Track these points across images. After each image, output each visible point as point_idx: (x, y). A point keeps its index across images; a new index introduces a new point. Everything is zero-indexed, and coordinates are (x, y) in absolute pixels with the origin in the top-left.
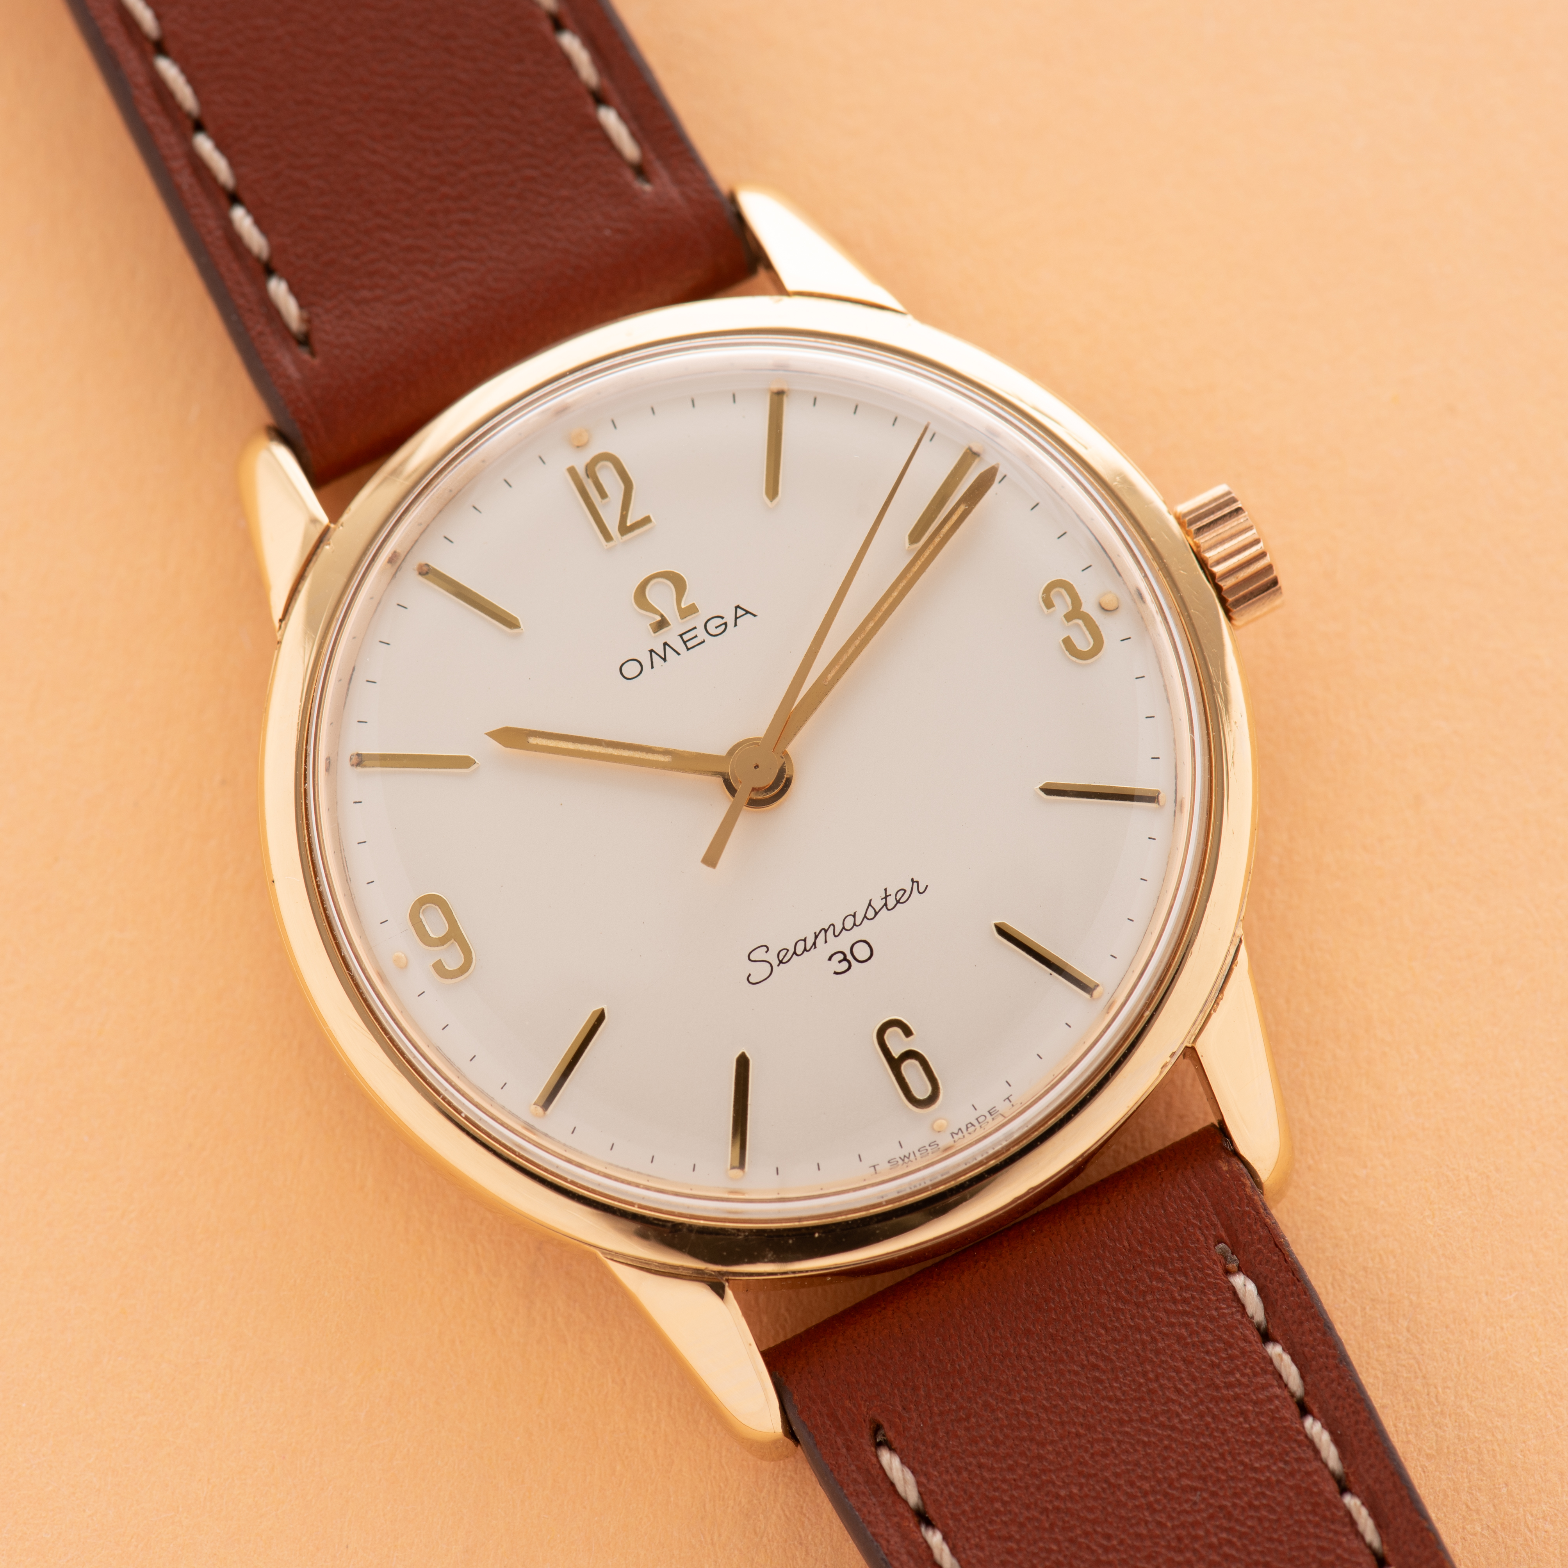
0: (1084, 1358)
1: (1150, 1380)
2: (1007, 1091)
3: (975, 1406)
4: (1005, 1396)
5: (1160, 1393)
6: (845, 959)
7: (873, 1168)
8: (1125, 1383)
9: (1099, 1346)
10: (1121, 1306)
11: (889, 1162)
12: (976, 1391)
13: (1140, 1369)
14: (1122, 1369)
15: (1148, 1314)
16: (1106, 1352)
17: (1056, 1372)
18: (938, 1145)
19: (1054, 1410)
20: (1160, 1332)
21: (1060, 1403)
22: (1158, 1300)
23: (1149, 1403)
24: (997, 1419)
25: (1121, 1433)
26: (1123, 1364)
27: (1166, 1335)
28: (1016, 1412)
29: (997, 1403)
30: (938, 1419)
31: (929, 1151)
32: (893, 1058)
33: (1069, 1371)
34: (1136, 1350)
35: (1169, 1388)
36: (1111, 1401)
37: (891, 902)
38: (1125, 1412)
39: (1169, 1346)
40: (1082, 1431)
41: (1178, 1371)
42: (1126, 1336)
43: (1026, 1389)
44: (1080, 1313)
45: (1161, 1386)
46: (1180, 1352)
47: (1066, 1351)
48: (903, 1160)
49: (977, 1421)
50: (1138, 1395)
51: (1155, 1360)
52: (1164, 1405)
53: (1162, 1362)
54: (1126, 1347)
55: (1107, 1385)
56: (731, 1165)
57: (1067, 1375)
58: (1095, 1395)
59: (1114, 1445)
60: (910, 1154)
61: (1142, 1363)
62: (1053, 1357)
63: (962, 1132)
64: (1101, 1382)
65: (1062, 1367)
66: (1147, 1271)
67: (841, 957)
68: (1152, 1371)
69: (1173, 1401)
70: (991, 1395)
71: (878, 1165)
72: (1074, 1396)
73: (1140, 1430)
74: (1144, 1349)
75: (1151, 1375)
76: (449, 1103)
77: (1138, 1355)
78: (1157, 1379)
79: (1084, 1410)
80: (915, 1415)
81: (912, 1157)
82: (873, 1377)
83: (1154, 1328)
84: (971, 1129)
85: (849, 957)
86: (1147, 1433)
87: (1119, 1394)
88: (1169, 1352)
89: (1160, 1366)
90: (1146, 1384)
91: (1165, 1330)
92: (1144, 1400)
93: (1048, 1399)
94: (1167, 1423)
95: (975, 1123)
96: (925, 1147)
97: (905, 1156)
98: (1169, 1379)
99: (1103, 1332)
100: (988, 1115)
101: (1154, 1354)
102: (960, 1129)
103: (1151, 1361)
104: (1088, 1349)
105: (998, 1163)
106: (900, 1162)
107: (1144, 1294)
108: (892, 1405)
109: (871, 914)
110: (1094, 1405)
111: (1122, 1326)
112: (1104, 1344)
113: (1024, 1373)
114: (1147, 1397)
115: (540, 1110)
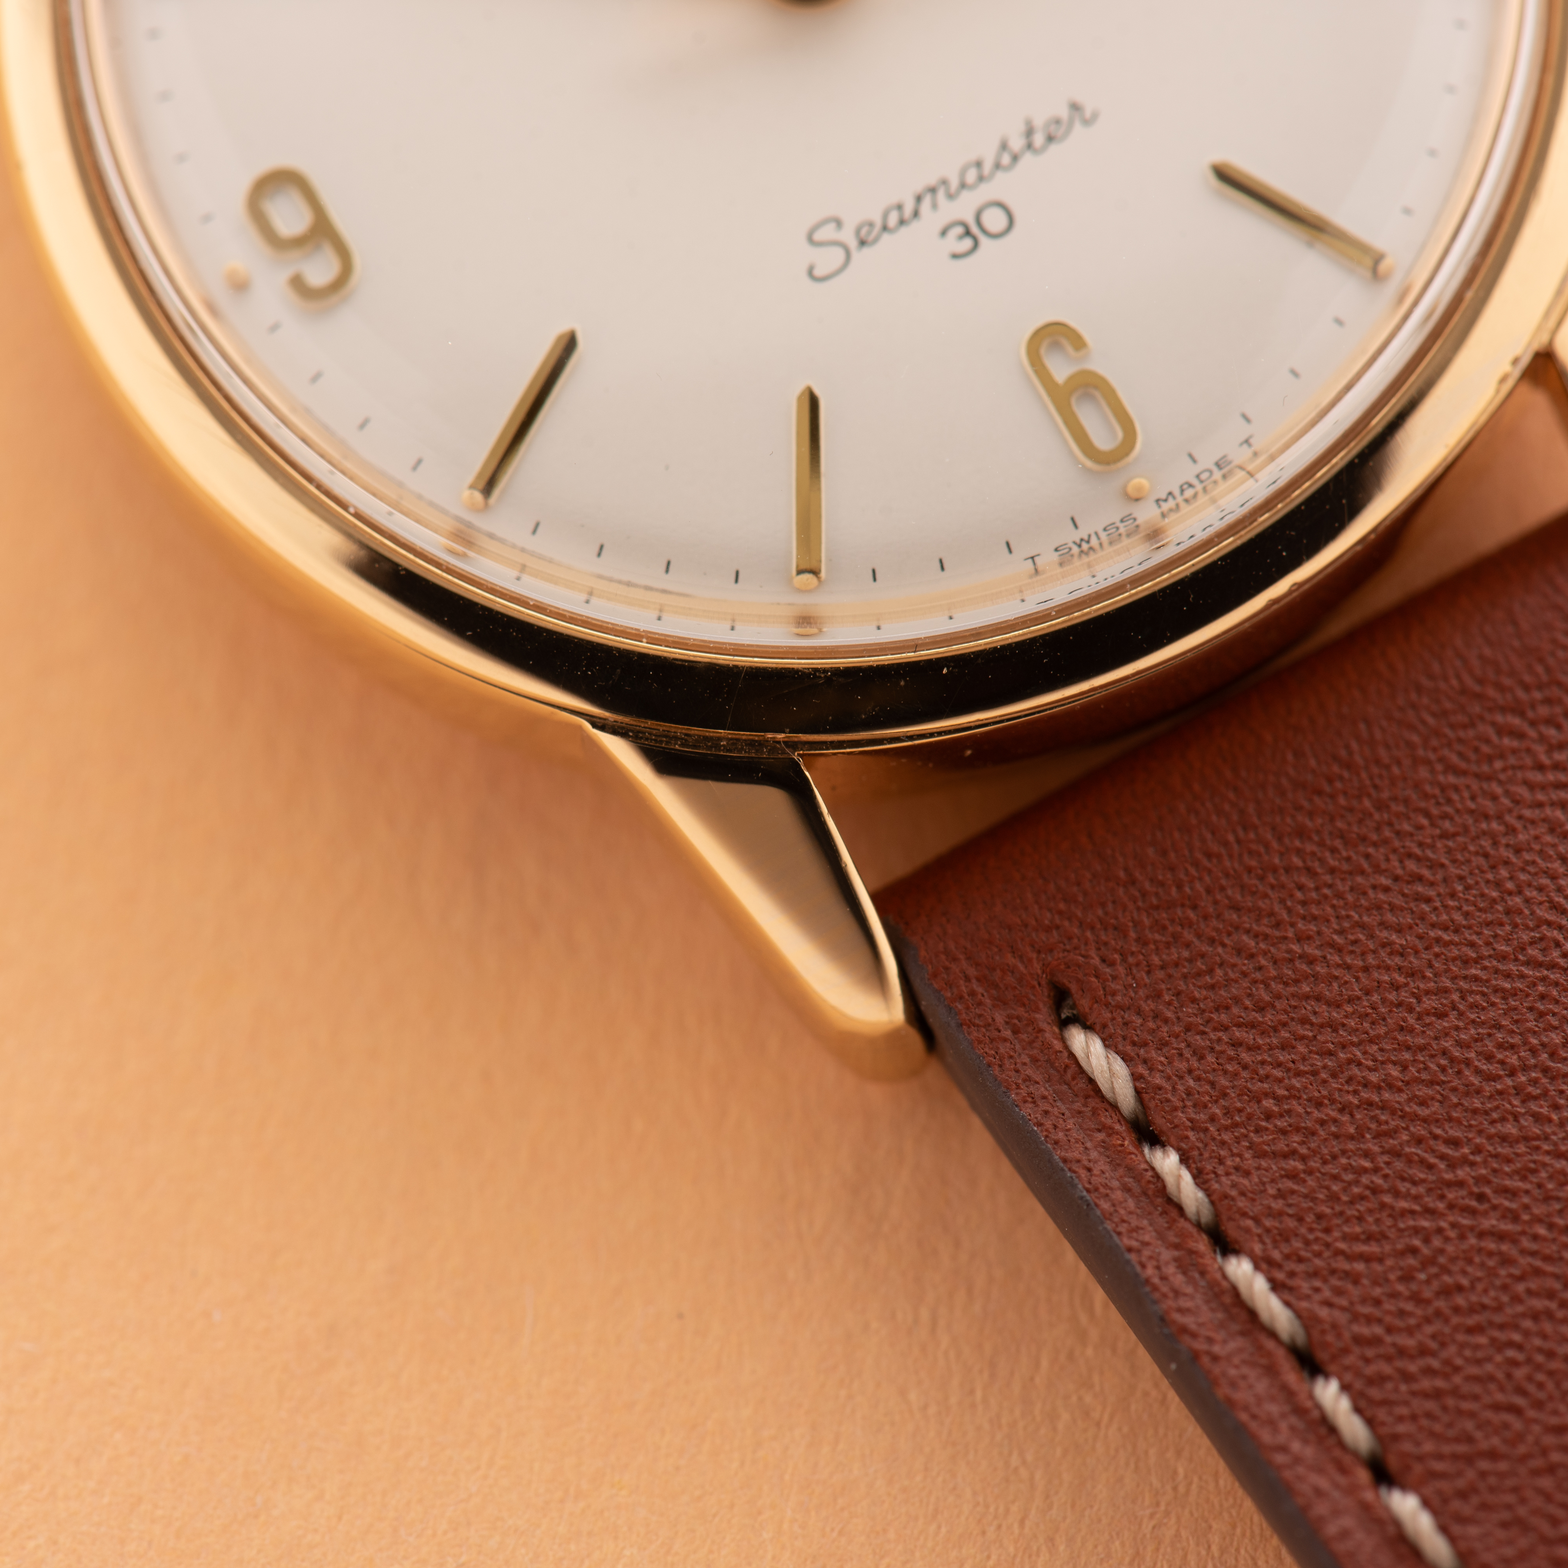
0: (1397, 864)
1: (1510, 893)
2: (1245, 431)
3: (1220, 950)
4: (1268, 931)
5: (1527, 912)
6: (968, 233)
7: (1030, 561)
8: (1467, 900)
9: (1421, 845)
10: (1452, 779)
11: (1056, 550)
12: (1221, 926)
13: (1490, 876)
14: (1461, 878)
15: (1499, 790)
16: (1434, 852)
17: (1352, 889)
18: (1135, 519)
19: (1351, 948)
20: (1520, 817)
21: (1361, 936)
22: (1513, 768)
23: (1508, 928)
24: (1260, 968)
25: (1465, 978)
26: (1462, 869)
27: (1533, 822)
28: (1287, 956)
29: (1257, 943)
30: (1160, 974)
31: (1122, 530)
32: (1056, 384)
33: (1374, 887)
34: (1481, 846)
35: (1541, 903)
36: (1446, 929)
37: (1039, 139)
38: (1472, 945)
39: (1537, 838)
40: (1402, 980)
41: (1554, 878)
42: (1466, 829)
43: (1304, 918)
44: (1385, 795)
45: (1527, 901)
46: (1554, 846)
47: (1367, 856)
48: (1080, 546)
49: (1226, 974)
50: (1490, 917)
51: (1514, 860)
52: (1532, 930)
53: (1527, 863)
54: (1465, 843)
55: (1438, 904)
56: (797, 566)
57: (1371, 893)
58: (1418, 921)
59: (1455, 997)
60: (1089, 536)
61: (1493, 867)
62: (1345, 867)
63: (1174, 498)
64: (1428, 900)
65: (1359, 879)
66: (1494, 724)
67: (959, 230)
68: (1511, 878)
69: (1549, 924)
70: (1248, 932)
71: (1038, 555)
72: (1383, 925)
73: (1497, 971)
74: (1495, 844)
75: (1510, 885)
76: (328, 494)
77: (1486, 855)
78: (1520, 892)
79: (1401, 945)
80: (1121, 970)
81: (1094, 542)
82: (1048, 915)
83: (1510, 811)
84: (1189, 493)
85: (975, 229)
86: (1508, 976)
87: (1458, 917)
88: (1537, 847)
89: (1523, 870)
90: (1503, 899)
91: (1527, 813)
92: (1501, 924)
93: (1341, 932)
94: (1541, 958)
95: (1195, 482)
96: (1114, 524)
97: (1082, 540)
98: (1541, 889)
99: (1425, 822)
100: (1215, 469)
101: (1511, 851)
102: (1170, 494)
103: (1507, 863)
104: (1402, 850)
105: (1239, 542)
106: (1075, 550)
107: (1490, 759)
108: (1083, 956)
109: (1006, 159)
110: (1420, 937)
111: (1458, 811)
112: (1429, 841)
113: (1299, 895)
114: (1505, 919)
115: (478, 496)
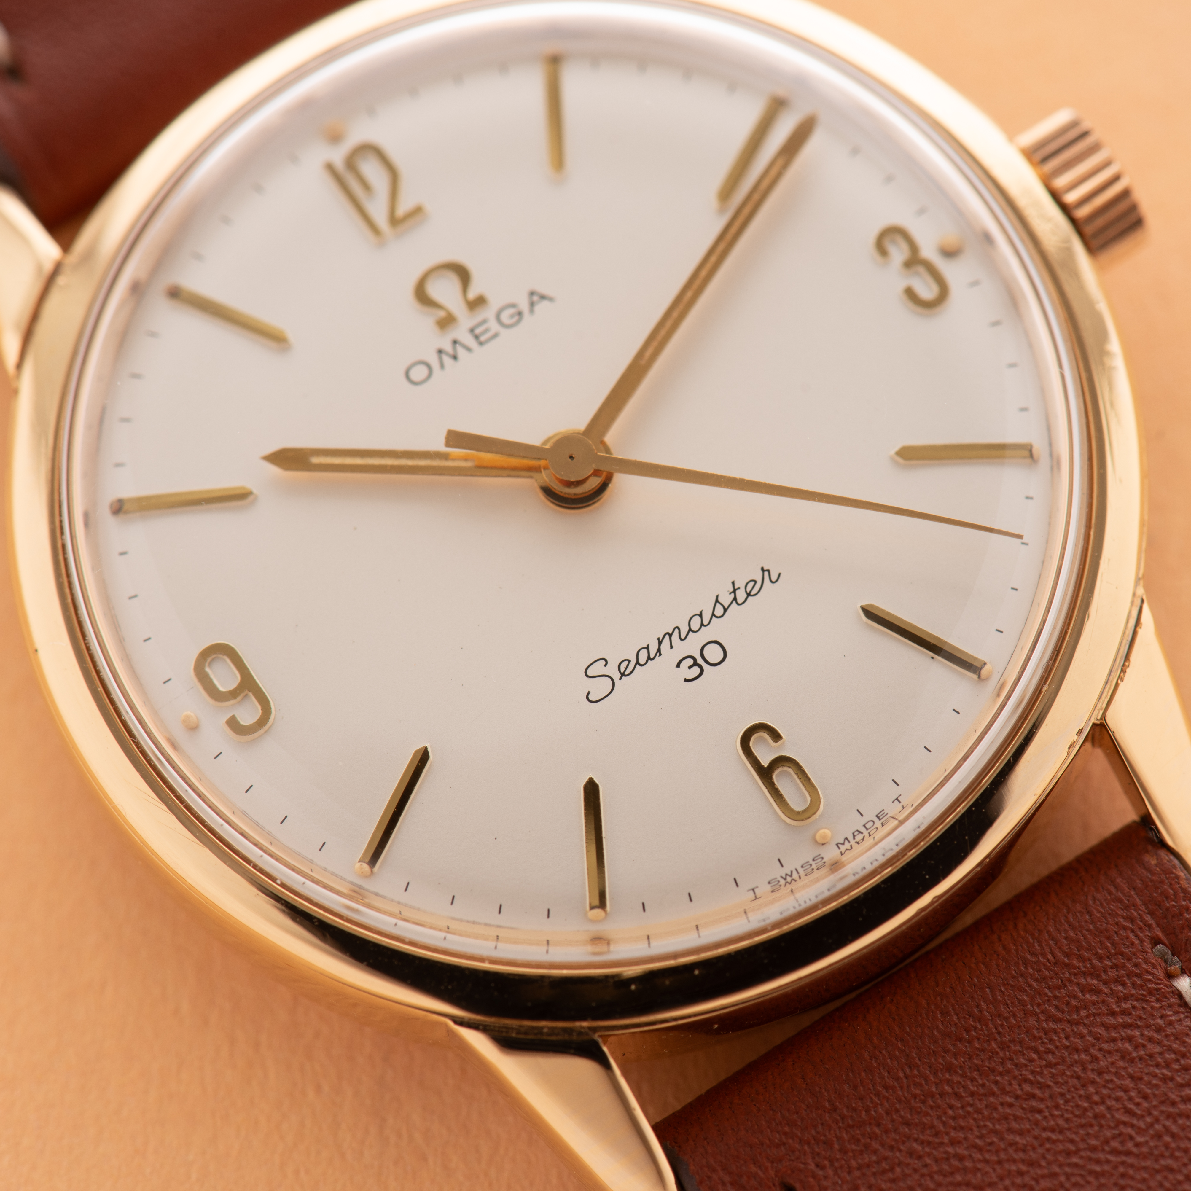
0: (1017, 1087)
1: (1096, 1103)
2: (896, 792)
3: (898, 1154)
4: (930, 1139)
5: (1109, 1116)
6: (695, 664)
7: (752, 892)
8: (1067, 1110)
9: (1033, 1072)
10: (1052, 1025)
11: (769, 883)
12: (898, 1137)
13: (1082, 1092)
14: (1062, 1095)
15: (1085, 1031)
16: (1042, 1077)
17: (987, 1106)
18: (823, 858)
19: (988, 1148)
20: (1100, 1050)
21: (995, 1140)
22: (1094, 1015)
23: (1096, 1128)
24: (926, 1166)
25: (1069, 1165)
26: (1063, 1089)
27: (1109, 1052)
28: (945, 1156)
29: (923, 1148)
30: (857, 1173)
31: (814, 866)
32: (763, 766)
33: (1002, 1104)
34: (1075, 1071)
35: (1118, 1109)
36: (1053, 1130)
37: (741, 595)
38: (1072, 1141)
39: (1113, 1063)
40: (1024, 1168)
41: (1126, 1091)
42: (1063, 1059)
43: (954, 1128)
44: (1007, 1039)
45: (1109, 1108)
46: (1125, 1068)
47: (996, 1082)
48: (785, 879)
49: (903, 1171)
50: (1083, 1121)
51: (1098, 1080)
52: (1113, 1128)
53: (1107, 1081)
54: (1064, 1070)
55: (1047, 1114)
56: (590, 904)
57: (1000, 1108)
58: (1034, 1127)
59: (1063, 1178)
60: (792, 872)
61: (1084, 1086)
62: (981, 1091)
63: (849, 842)
64: (1040, 1111)
65: (992, 1099)
66: (1078, 984)
67: (690, 662)
68: (1097, 1093)
69: (1125, 1124)
70: (916, 1140)
71: (757, 887)
72: (1010, 1130)
73: (1090, 1159)
74: (1084, 1069)
75: (1096, 1098)
76: (261, 871)
77: (1078, 1078)
78: (1103, 1102)
79: (1023, 1145)
80: (830, 1172)
81: (795, 876)
82: (778, 1136)
83: (1093, 1045)
84: (859, 837)
85: (700, 661)
86: (1098, 1162)
87: (1061, 1122)
88: (1113, 1070)
89: (1104, 1086)
90: (1092, 1108)
91: (1105, 1046)
92: (1091, 1126)
93: (981, 1137)
94: (1120, 1148)
95: (863, 830)
96: (808, 862)
97: (786, 875)
98: (1117, 1099)
99: (1035, 1056)
100: (876, 820)
101: (1096, 1074)
102: (846, 839)
103: (1093, 1082)
104: (1020, 1077)
105: (895, 870)
106: (782, 882)
107: (1077, 1009)
108: (803, 1164)
109: (719, 611)
110: (1036, 1138)
111: (1057, 1047)
112: (1038, 1069)
113: (950, 1112)
114: (1094, 1122)
115: (366, 867)
